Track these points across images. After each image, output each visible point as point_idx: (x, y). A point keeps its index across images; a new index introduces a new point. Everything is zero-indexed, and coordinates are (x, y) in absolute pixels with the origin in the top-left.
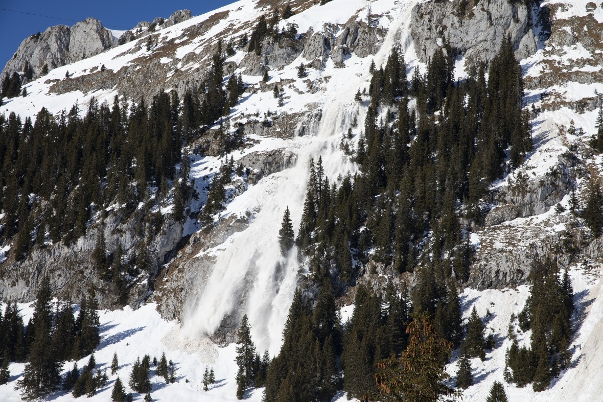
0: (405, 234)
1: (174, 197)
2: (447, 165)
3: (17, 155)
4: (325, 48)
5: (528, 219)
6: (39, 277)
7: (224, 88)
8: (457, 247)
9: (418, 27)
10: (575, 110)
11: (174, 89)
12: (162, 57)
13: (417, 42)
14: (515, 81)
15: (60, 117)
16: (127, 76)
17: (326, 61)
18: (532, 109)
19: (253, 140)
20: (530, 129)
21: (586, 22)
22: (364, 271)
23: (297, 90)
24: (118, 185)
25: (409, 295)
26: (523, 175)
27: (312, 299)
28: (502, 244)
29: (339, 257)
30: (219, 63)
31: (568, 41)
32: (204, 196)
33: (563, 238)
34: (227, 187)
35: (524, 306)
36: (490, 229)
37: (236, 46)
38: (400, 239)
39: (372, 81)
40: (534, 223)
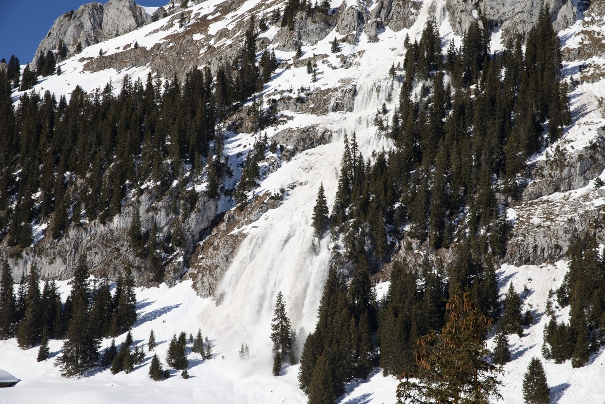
0: (441, 210)
1: (208, 175)
2: (483, 140)
3: (52, 133)
4: (358, 22)
5: (567, 194)
6: (76, 254)
7: (257, 64)
8: (494, 223)
11: (207, 65)
12: (195, 34)
13: (452, 15)
14: (553, 53)
15: (94, 95)
16: (160, 54)
17: (360, 35)
18: (571, 81)
19: (286, 116)
20: (568, 102)
22: (400, 247)
23: (330, 66)
24: (152, 162)
25: (445, 271)
26: (561, 149)
27: (347, 276)
28: (539, 220)
29: (374, 233)
30: (251, 38)
32: (238, 173)
33: (602, 212)
34: (260, 164)
35: (562, 282)
36: (528, 203)
37: (269, 22)
38: (436, 214)
39: (407, 55)
40: (573, 198)
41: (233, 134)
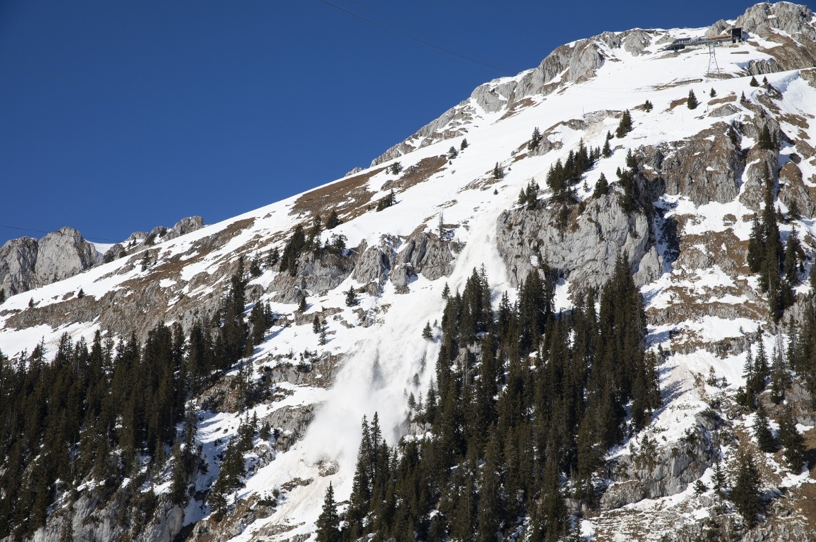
0: (492, 521)
1: (173, 471)
2: (548, 426)
4: (382, 268)
5: (659, 501)
7: (246, 320)
8: (564, 540)
9: (505, 241)
10: (715, 354)
11: (178, 321)
12: (163, 279)
13: (506, 260)
14: (635, 314)
15: (18, 360)
16: (113, 304)
17: (384, 284)
18: (659, 351)
19: (284, 390)
20: (656, 378)
21: (725, 238)
23: (344, 323)
24: (95, 453)
26: (649, 440)
28: (624, 537)
30: (239, 286)
31: (701, 262)
32: (215, 468)
33: (706, 528)
34: (247, 456)
36: (608, 514)
37: (263, 264)
38: (485, 527)
39: (446, 311)
40: (667, 507)
41: (210, 414)
